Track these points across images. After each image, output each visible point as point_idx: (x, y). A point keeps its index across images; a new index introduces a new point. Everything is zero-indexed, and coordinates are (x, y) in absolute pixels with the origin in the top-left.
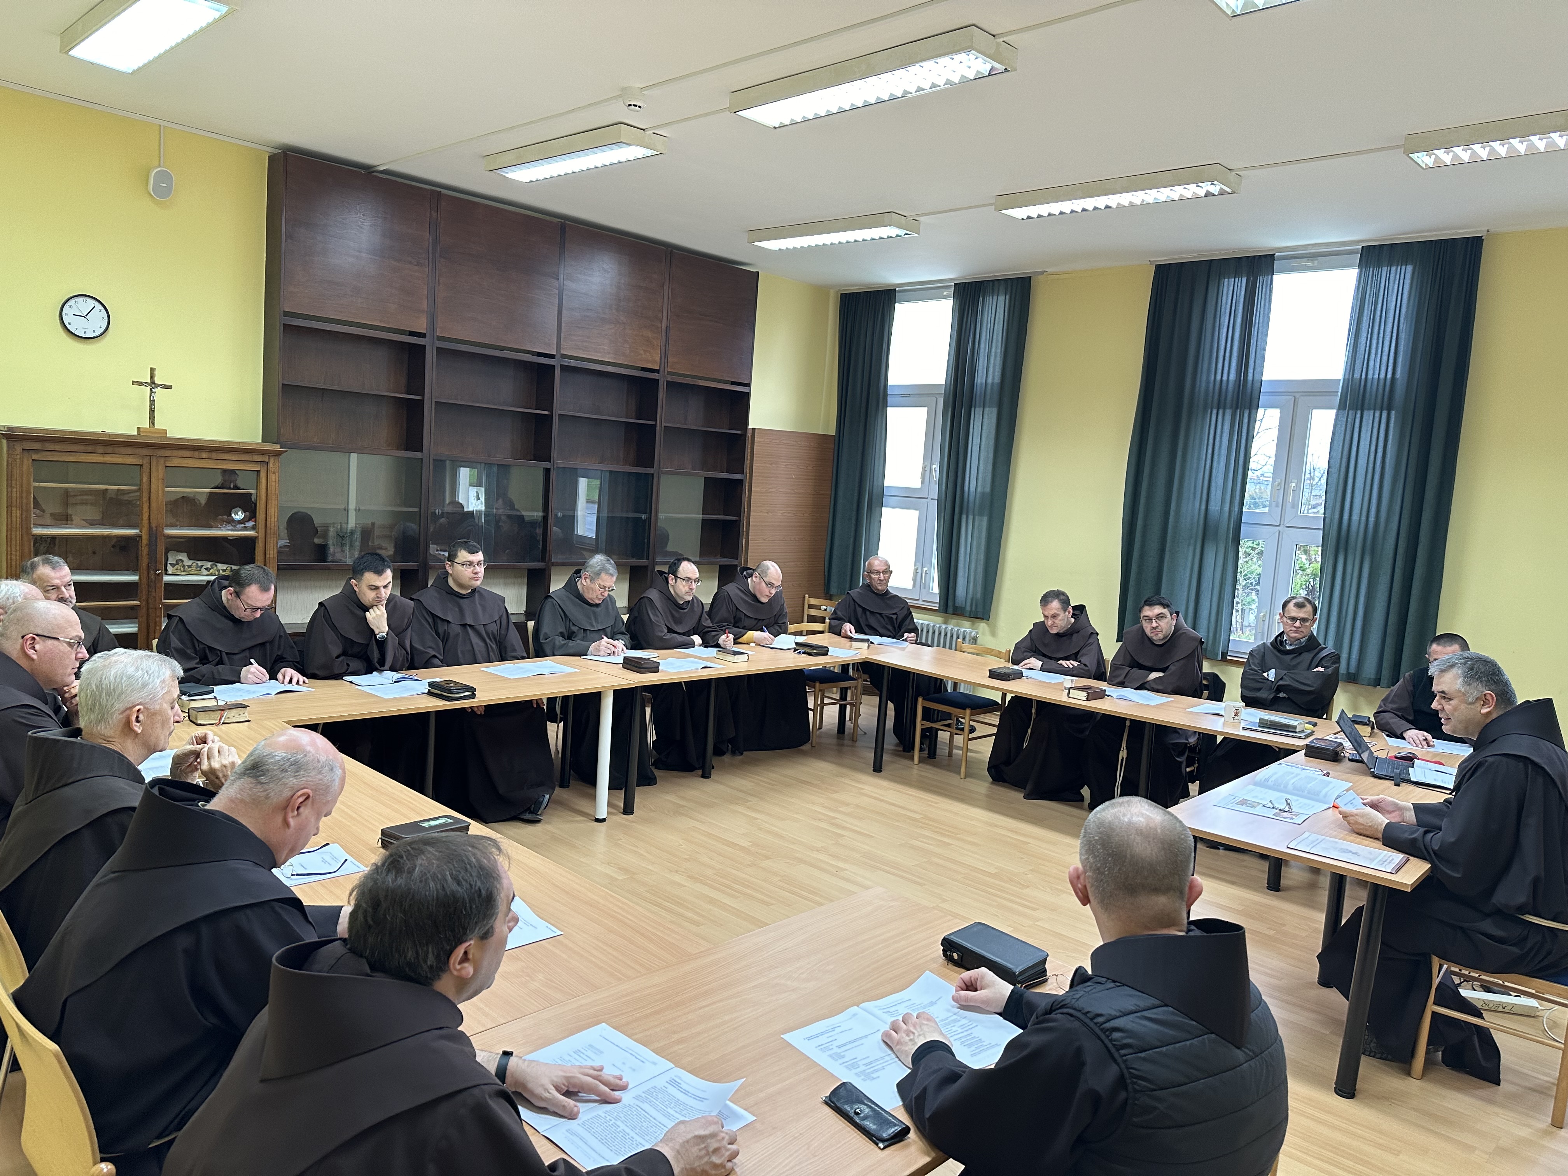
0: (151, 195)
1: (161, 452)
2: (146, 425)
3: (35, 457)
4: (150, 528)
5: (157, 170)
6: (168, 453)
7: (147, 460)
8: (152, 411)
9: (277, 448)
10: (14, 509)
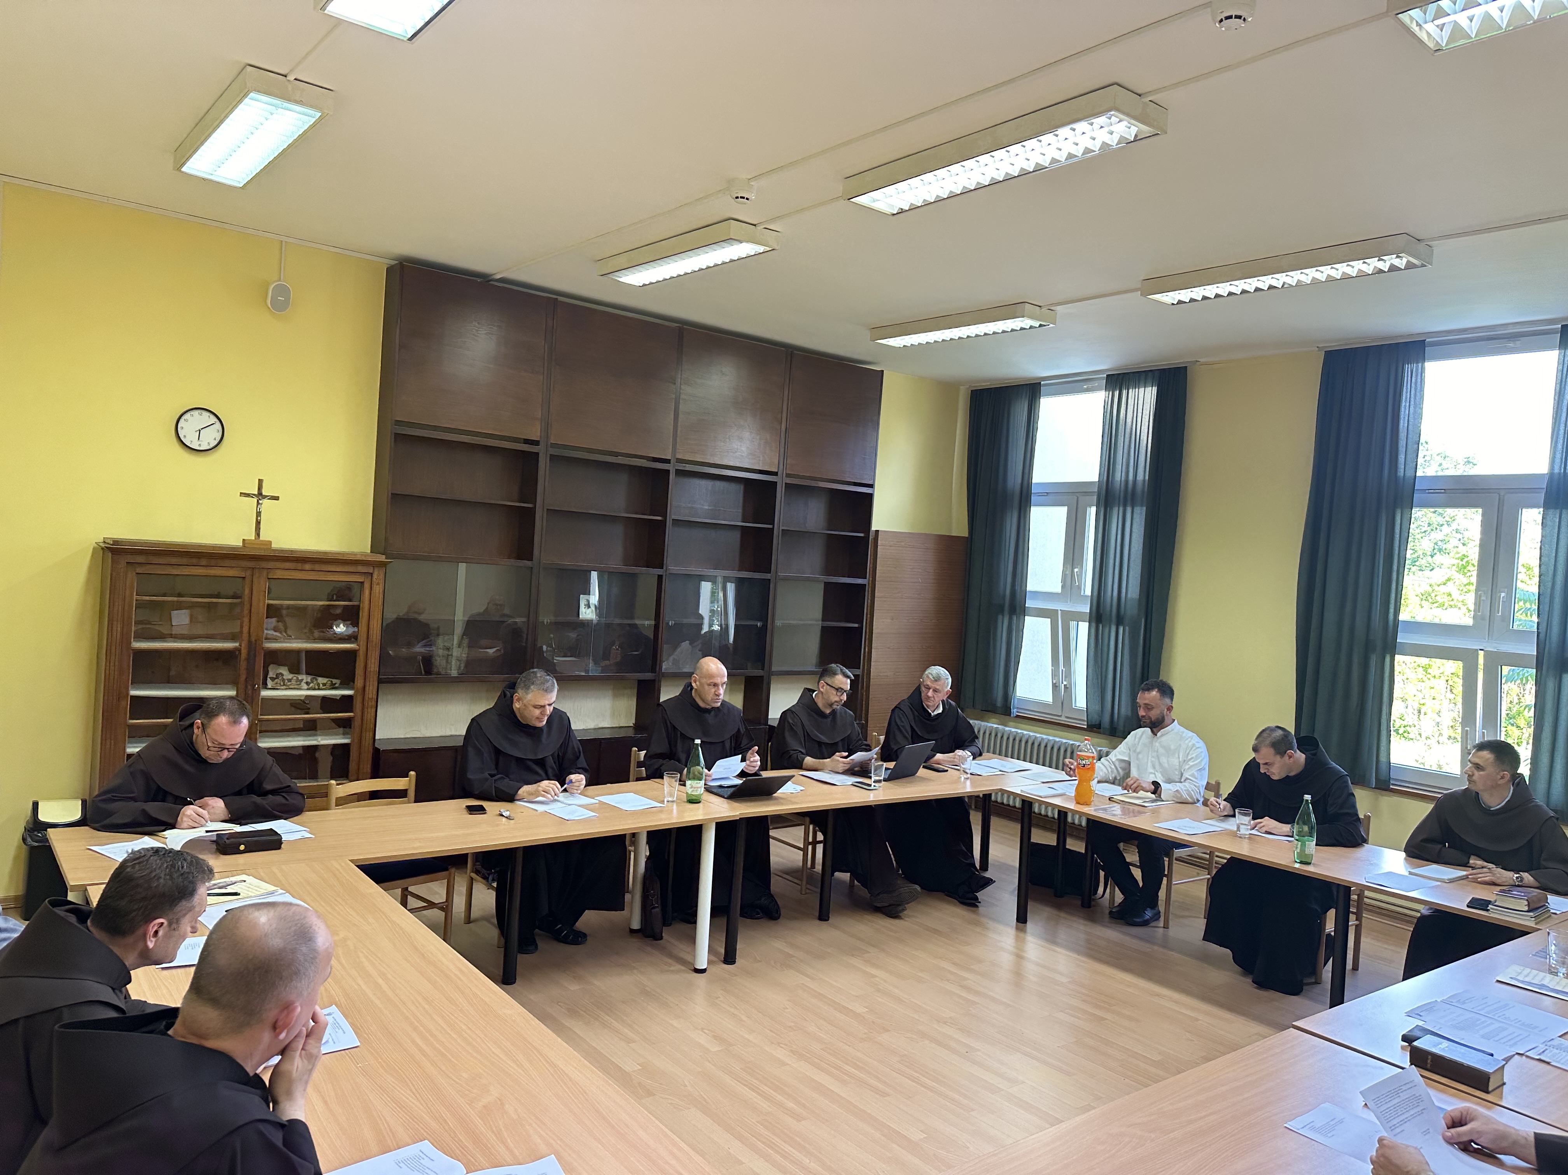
0: (269, 308)
1: (264, 564)
2: (252, 537)
3: (139, 570)
4: (250, 642)
5: (275, 285)
6: (271, 565)
7: (249, 573)
8: (258, 523)
9: (382, 558)
10: (115, 623)
